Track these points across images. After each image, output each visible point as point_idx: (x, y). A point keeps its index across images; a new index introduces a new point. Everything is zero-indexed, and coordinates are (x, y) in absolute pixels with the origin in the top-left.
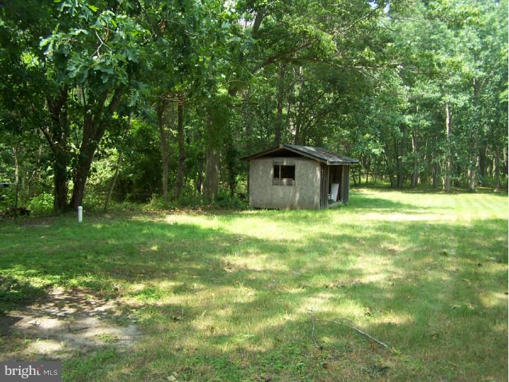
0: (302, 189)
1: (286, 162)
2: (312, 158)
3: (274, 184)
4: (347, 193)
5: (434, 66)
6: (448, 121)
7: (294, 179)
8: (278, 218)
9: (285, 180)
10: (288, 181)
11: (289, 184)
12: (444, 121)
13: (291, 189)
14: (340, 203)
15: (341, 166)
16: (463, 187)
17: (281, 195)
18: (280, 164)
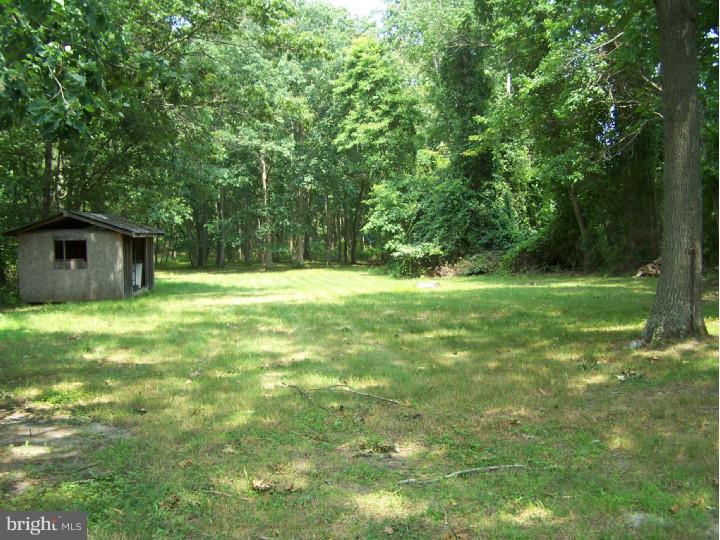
0: (97, 272)
1: (72, 235)
2: (111, 228)
3: (55, 268)
4: (152, 276)
5: (265, 107)
6: (264, 176)
7: (85, 259)
8: (83, 312)
9: (73, 263)
10: (77, 262)
11: (80, 267)
12: (261, 175)
13: (84, 273)
14: (146, 289)
15: (143, 239)
16: (285, 263)
17: (68, 283)
18: (64, 240)
